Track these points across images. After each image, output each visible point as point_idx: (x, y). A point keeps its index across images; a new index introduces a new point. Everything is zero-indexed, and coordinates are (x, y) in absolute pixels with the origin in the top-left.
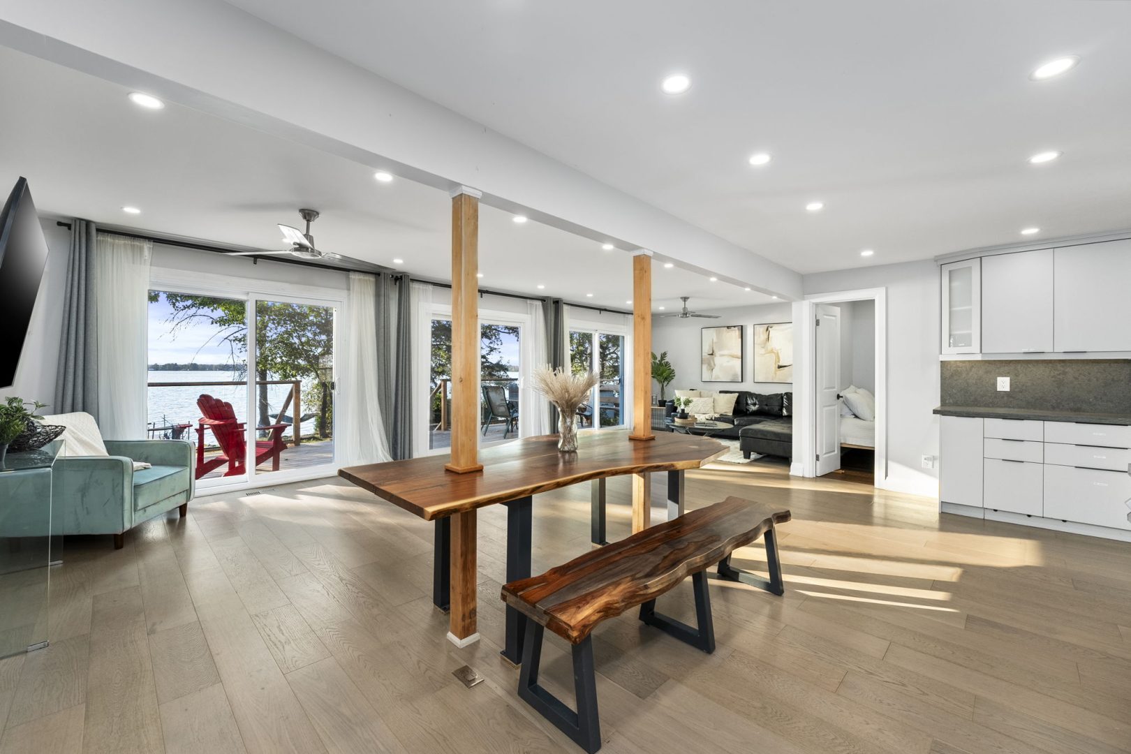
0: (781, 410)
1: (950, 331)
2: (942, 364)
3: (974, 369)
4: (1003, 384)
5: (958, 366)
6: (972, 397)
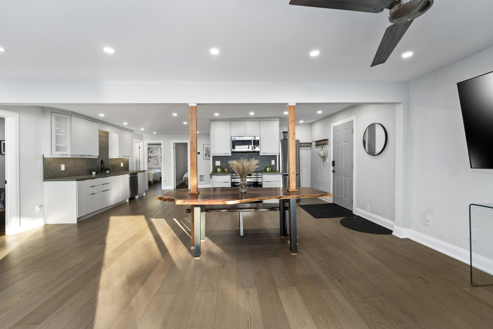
1: (56, 144)
2: (44, 159)
3: (55, 162)
4: (63, 167)
5: (50, 160)
6: (54, 174)
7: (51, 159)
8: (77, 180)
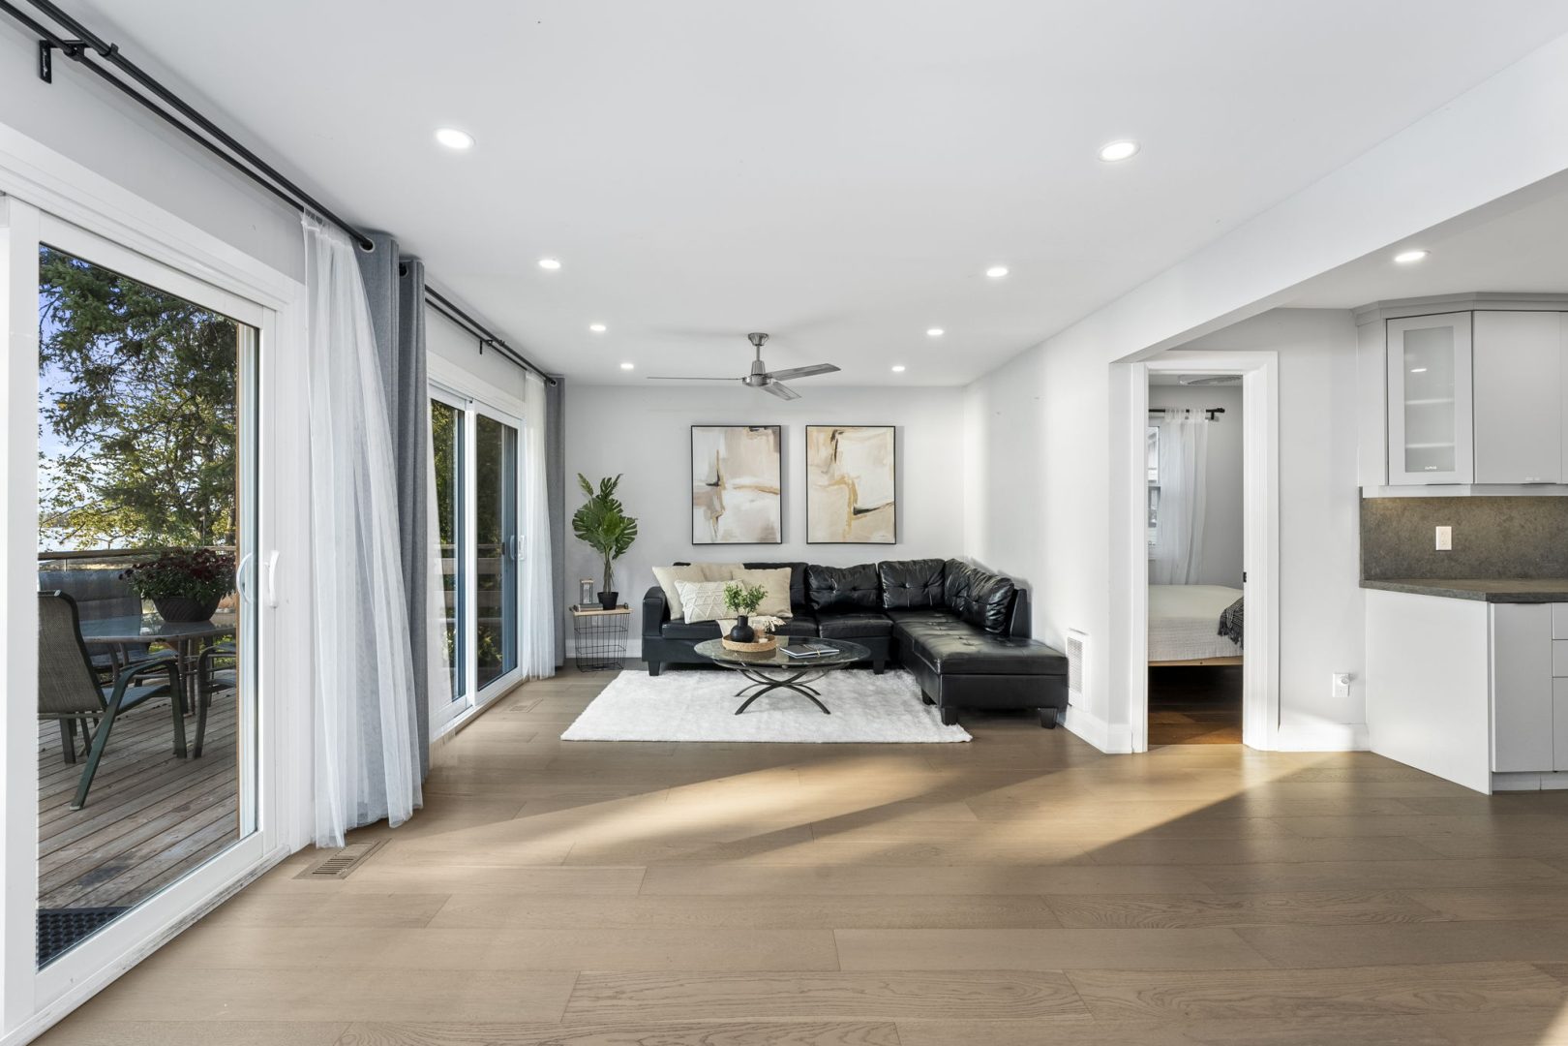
0: (880, 597)
1: (1406, 442)
2: (1364, 503)
3: (1407, 513)
4: (1443, 538)
5: (1388, 509)
6: (1405, 564)
7: (1389, 505)
8: (1493, 598)
